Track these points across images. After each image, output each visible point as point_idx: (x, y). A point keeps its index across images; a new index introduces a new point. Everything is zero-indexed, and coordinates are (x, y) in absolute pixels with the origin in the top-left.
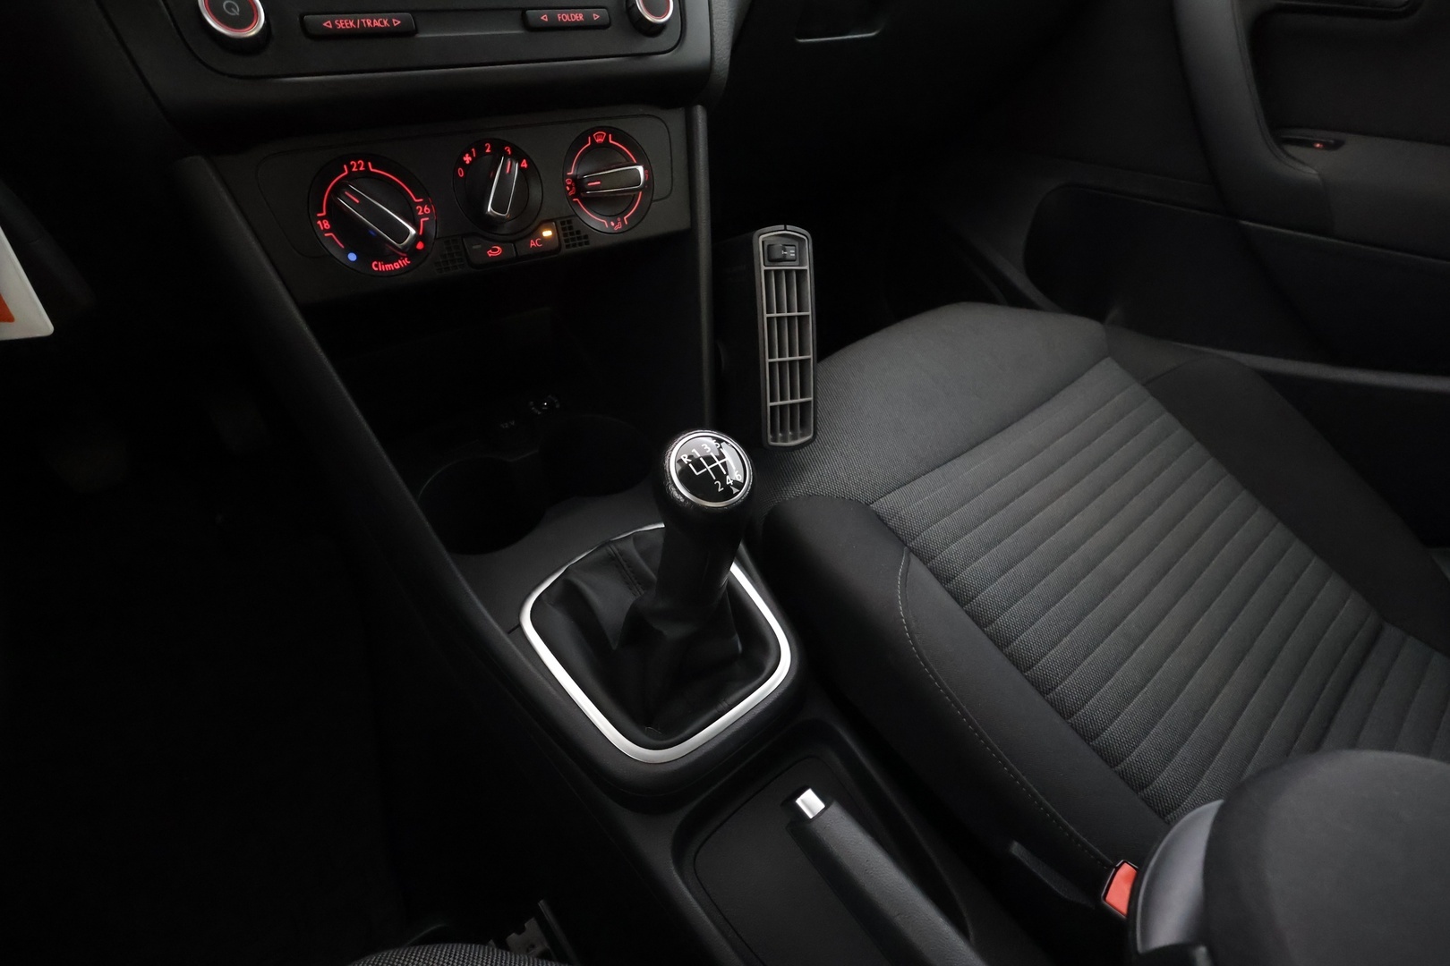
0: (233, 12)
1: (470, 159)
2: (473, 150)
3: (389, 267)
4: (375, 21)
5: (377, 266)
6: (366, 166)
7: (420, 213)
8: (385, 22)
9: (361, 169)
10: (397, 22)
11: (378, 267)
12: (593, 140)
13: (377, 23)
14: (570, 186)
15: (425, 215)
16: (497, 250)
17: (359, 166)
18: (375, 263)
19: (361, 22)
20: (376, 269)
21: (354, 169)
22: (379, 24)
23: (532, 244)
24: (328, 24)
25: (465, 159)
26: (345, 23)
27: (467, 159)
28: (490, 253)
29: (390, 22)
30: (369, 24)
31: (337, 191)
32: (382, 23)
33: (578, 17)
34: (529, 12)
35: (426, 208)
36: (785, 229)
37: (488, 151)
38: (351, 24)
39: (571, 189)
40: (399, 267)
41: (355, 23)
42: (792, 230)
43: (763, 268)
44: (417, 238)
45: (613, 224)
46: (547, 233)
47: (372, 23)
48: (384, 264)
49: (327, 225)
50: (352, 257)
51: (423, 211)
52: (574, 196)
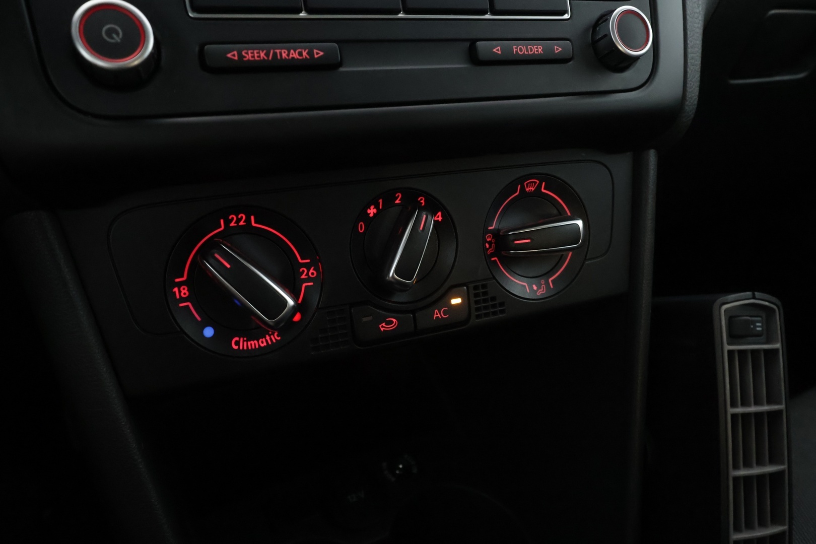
0: (113, 38)
1: (375, 211)
2: (381, 201)
3: (253, 344)
4: (292, 51)
5: (237, 343)
6: (248, 220)
7: (303, 277)
8: (305, 54)
9: (241, 223)
10: (318, 54)
11: (241, 344)
12: (523, 189)
13: (294, 55)
14: (490, 243)
15: (309, 279)
16: (392, 322)
17: (238, 220)
18: (237, 339)
19: (275, 54)
20: (236, 347)
21: (232, 224)
22: (296, 56)
23: (437, 314)
24: (233, 55)
25: (369, 211)
26: (255, 54)
27: (372, 211)
28: (383, 327)
29: (310, 53)
30: (284, 55)
31: (206, 252)
32: (300, 54)
33: (537, 49)
34: (479, 43)
35: (311, 271)
36: (754, 298)
37: (397, 202)
38: (262, 55)
39: (490, 247)
40: (265, 344)
41: (267, 54)
42: (763, 300)
43: (727, 348)
44: (295, 309)
45: (535, 288)
46: (456, 301)
47: (288, 55)
48: (247, 341)
49: (185, 292)
50: (209, 332)
51: (307, 274)
52: (492, 255)
